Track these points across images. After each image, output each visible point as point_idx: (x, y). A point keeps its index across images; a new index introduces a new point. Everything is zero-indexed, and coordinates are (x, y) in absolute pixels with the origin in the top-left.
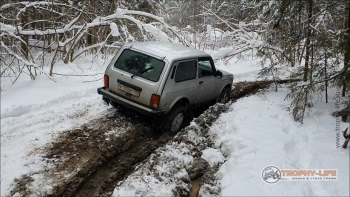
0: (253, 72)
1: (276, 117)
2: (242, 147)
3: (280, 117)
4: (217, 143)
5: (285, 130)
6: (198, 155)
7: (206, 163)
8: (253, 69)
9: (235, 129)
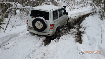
0: (89, 10)
1: (96, 20)
2: (89, 26)
3: (98, 20)
4: (83, 27)
5: (99, 22)
6: (78, 30)
7: (81, 31)
8: (89, 9)
9: (87, 23)
